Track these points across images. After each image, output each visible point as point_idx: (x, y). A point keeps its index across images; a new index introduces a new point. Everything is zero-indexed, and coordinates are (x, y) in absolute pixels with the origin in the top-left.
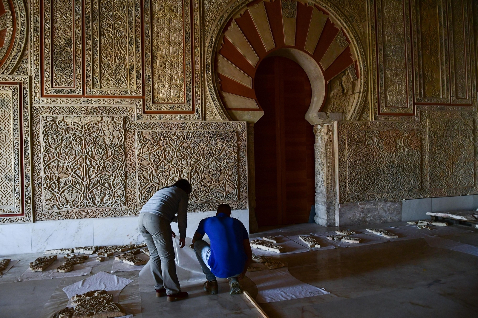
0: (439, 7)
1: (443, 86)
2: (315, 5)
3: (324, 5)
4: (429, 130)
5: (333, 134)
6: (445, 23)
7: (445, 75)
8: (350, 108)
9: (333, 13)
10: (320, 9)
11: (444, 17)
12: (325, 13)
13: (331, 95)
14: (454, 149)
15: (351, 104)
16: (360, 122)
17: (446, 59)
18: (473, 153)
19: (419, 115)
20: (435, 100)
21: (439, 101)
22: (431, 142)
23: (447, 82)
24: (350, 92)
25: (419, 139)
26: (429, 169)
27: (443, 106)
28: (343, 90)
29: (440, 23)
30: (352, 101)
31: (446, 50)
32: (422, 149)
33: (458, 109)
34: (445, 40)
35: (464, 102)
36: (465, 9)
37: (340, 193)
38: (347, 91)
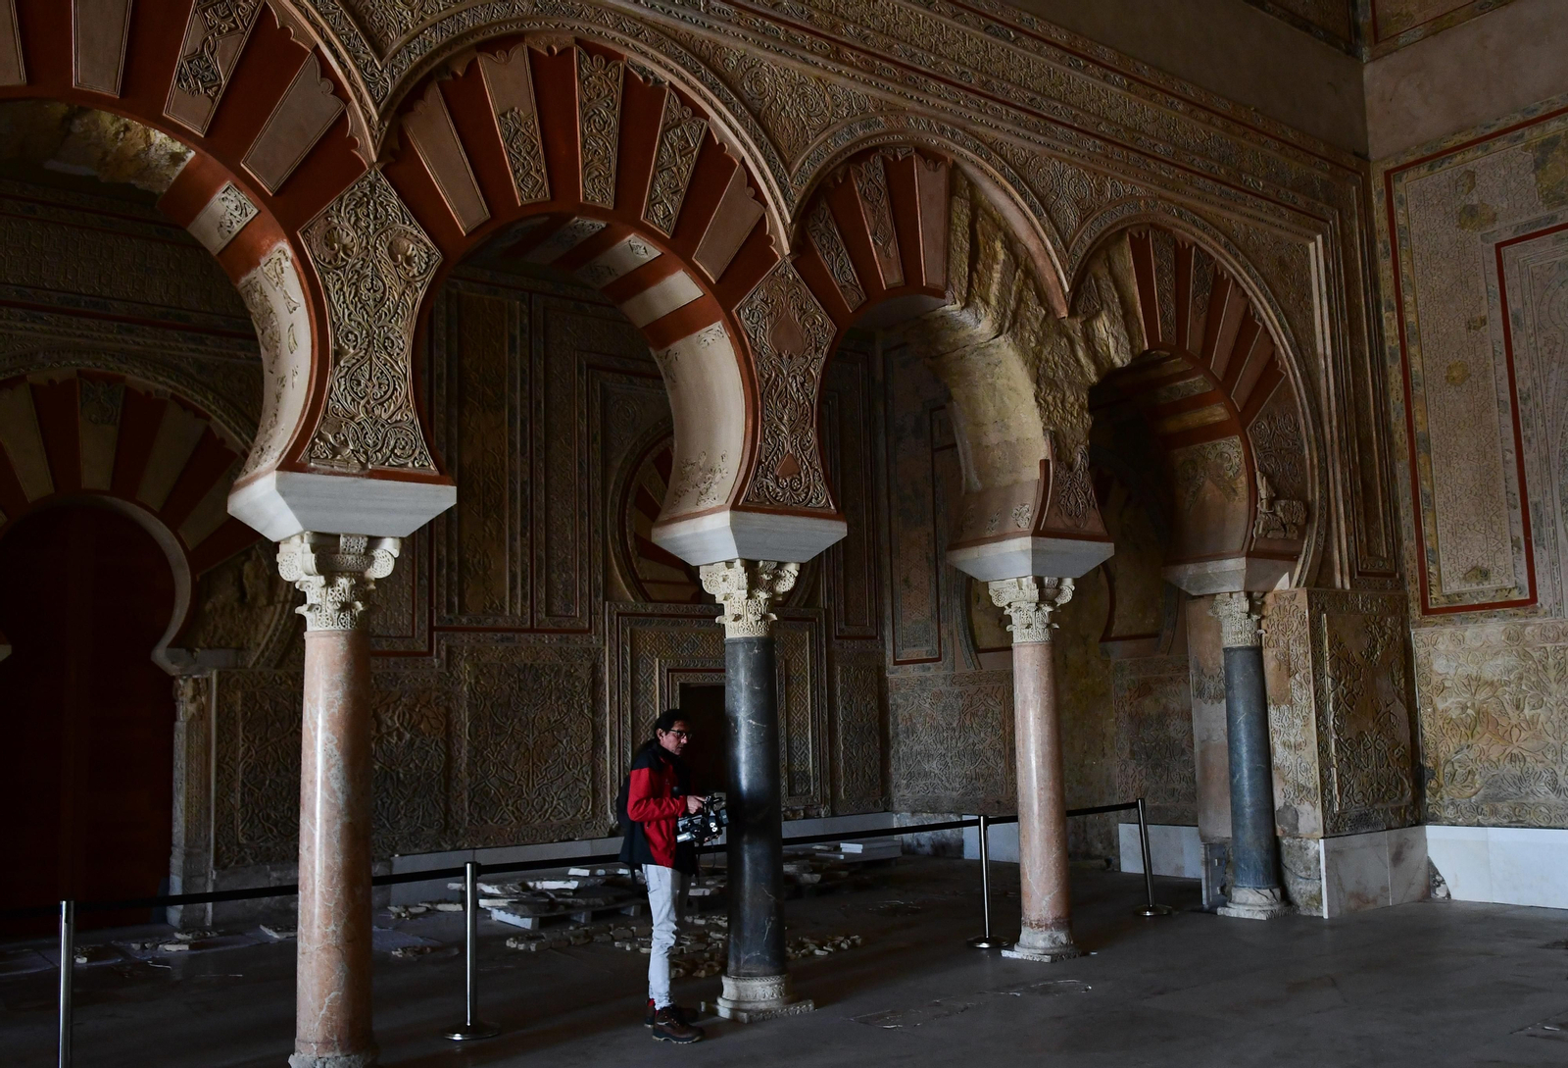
0: (512, 409)
1: (513, 588)
2: (173, 396)
3: (199, 398)
4: (471, 690)
5: (209, 699)
6: (523, 445)
7: (519, 563)
8: (260, 636)
9: (220, 417)
10: (185, 406)
11: (523, 430)
12: (198, 414)
13: (208, 607)
14: (536, 733)
15: (262, 628)
16: (280, 672)
17: (524, 528)
18: (589, 742)
19: (443, 654)
20: (490, 621)
21: (501, 623)
22: (476, 719)
23: (524, 579)
24: (263, 601)
25: (442, 710)
26: (468, 780)
27: (510, 635)
28: (243, 594)
29: (512, 444)
30: (266, 621)
31: (523, 507)
32: (449, 734)
33: (550, 639)
34: (523, 483)
35: (567, 625)
36: (581, 414)
37: (217, 842)
38: (255, 598)
